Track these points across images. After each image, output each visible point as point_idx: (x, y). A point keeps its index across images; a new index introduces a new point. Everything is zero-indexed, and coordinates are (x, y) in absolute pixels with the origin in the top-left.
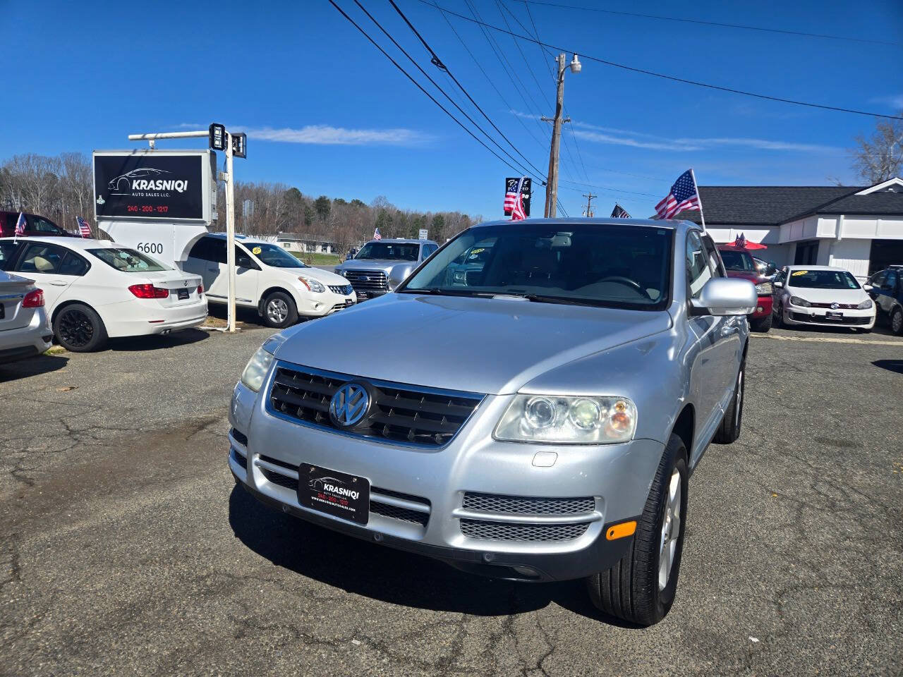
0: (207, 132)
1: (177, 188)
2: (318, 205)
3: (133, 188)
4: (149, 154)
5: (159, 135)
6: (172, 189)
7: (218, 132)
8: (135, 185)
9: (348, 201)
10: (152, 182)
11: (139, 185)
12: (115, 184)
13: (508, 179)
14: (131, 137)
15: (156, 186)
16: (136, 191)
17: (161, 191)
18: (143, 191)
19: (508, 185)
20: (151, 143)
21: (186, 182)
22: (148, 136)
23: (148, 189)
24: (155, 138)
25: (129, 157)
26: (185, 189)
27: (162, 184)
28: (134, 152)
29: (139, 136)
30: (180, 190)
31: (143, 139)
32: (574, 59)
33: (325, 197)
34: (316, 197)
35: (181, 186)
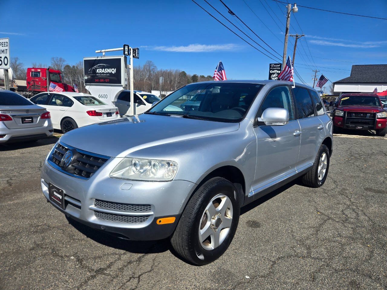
0: (123, 48)
1: (112, 72)
2: (193, 78)
3: (97, 72)
4: (103, 58)
5: (106, 50)
6: (110, 72)
7: (126, 48)
8: (98, 71)
9: (206, 76)
10: (103, 69)
11: (99, 71)
12: (91, 71)
13: (270, 64)
14: (96, 51)
15: (105, 71)
16: (98, 73)
17: (107, 73)
18: (100, 73)
19: (270, 67)
20: (104, 53)
21: (115, 69)
22: (102, 51)
23: (102, 72)
24: (105, 52)
25: (96, 60)
26: (115, 72)
27: (107, 70)
28: (98, 58)
29: (99, 51)
30: (113, 73)
31: (101, 52)
32: (294, 6)
33: (196, 75)
34: (192, 75)
35: (113, 71)
